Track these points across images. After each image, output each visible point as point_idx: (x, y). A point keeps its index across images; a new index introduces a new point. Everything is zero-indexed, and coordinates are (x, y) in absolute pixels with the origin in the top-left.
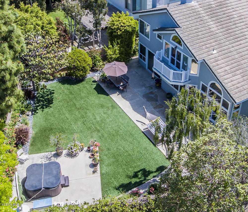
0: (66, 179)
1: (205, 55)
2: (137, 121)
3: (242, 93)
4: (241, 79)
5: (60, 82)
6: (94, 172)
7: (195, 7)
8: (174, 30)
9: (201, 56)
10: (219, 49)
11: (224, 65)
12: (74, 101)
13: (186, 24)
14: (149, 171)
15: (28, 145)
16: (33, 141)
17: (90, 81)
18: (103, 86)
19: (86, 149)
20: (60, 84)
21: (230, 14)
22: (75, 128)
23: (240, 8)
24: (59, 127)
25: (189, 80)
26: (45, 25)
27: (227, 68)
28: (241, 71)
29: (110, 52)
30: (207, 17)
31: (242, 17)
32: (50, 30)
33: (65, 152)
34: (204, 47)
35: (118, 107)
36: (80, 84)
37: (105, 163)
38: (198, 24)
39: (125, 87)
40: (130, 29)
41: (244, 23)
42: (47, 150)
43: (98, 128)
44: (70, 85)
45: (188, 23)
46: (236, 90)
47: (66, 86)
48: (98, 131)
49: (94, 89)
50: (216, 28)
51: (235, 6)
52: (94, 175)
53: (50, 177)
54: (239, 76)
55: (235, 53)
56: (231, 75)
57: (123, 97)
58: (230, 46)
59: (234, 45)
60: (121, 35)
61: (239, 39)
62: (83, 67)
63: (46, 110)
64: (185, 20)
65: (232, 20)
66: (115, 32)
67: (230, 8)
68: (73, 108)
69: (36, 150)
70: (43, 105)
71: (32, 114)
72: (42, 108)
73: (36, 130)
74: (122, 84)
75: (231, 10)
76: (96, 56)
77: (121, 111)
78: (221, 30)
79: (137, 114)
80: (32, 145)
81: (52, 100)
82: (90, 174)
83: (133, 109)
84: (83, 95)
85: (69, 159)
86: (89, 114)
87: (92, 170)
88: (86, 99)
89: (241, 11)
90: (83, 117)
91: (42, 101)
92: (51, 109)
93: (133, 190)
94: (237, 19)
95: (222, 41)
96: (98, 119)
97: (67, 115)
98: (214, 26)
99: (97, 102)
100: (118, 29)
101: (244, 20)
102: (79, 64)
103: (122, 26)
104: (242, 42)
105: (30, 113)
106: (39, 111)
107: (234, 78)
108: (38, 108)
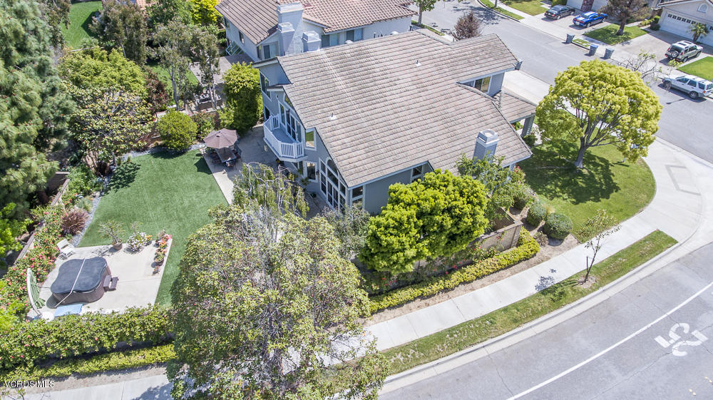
0: (115, 280)
1: (317, 122)
3: (361, 174)
4: (364, 156)
5: (152, 155)
6: (154, 273)
7: (321, 57)
8: (282, 87)
9: (312, 123)
10: (341, 115)
11: (343, 136)
12: (162, 180)
13: (300, 79)
15: (81, 234)
16: (90, 231)
17: (192, 155)
18: (208, 161)
19: (154, 242)
20: (152, 157)
21: (369, 67)
22: (150, 215)
23: (388, 59)
24: (131, 213)
25: (305, 155)
26: (124, 77)
27: (346, 140)
28: (366, 144)
29: (223, 116)
30: (334, 71)
31: (388, 71)
32: (131, 84)
33: (125, 246)
34: (319, 111)
35: (218, 189)
36: (178, 159)
37: (174, 262)
38: (319, 79)
39: (234, 162)
40: (250, 86)
41: (388, 80)
42: (105, 242)
43: (182, 216)
44: (165, 158)
45: (304, 78)
46: (353, 171)
47: (159, 159)
48: (180, 220)
49: (196, 164)
50: (344, 86)
51: (381, 56)
52: (154, 277)
53: (88, 277)
54: (363, 151)
55: (363, 119)
56: (350, 149)
57: (229, 176)
58: (360, 110)
59: (364, 109)
60: (238, 94)
61: (374, 101)
62: (181, 135)
63: (121, 190)
64: (300, 74)
65: (371, 76)
66: (231, 89)
67: (372, 58)
68: (158, 190)
69: (90, 242)
70: (120, 184)
71: (101, 195)
72: (118, 187)
73: (98, 216)
74: (230, 159)
75: (373, 62)
76: (206, 121)
77: (220, 195)
78: (352, 89)
80: (86, 235)
81: (134, 177)
82: (148, 275)
84: (177, 172)
85: (129, 255)
86: (176, 197)
87: (153, 270)
88: (180, 178)
89: (388, 63)
90: (166, 201)
91: (120, 178)
92: (129, 189)
94: (380, 73)
95: (349, 104)
96: (186, 203)
97: (147, 198)
98: (341, 83)
99: (193, 181)
100: (235, 85)
101: (388, 76)
102: (174, 130)
103: (239, 81)
104: (378, 105)
105: (98, 194)
106: (111, 192)
107: (354, 154)
108: (112, 187)
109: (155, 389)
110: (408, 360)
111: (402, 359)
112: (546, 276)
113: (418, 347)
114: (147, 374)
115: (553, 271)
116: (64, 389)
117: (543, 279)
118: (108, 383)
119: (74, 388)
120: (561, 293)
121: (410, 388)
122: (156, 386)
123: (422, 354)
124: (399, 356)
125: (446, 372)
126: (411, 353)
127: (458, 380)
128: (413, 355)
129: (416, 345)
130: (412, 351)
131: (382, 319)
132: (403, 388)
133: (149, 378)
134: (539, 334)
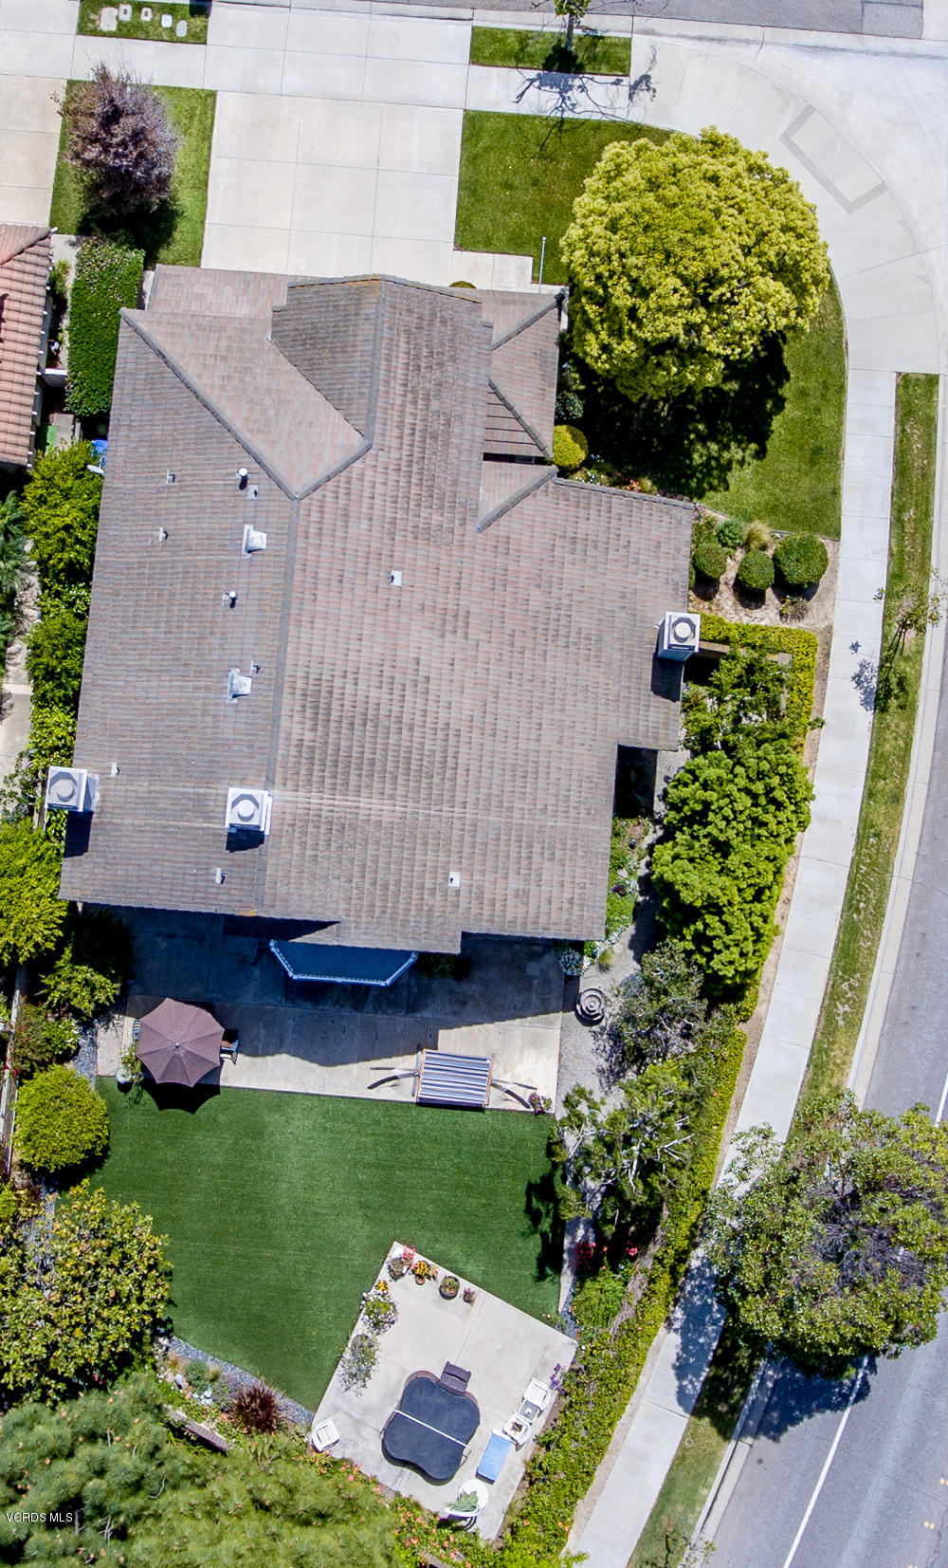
2: (371, 1087)
14: (543, 1178)
52: (476, 1304)
71: (168, 1335)
79: (345, 1067)
82: (469, 1311)
83: (321, 1064)
87: (459, 1299)
93: (565, 1248)
109: (678, 1359)
110: (854, 1001)
111: (847, 1008)
112: (857, 670)
113: (844, 972)
114: (649, 1365)
115: (855, 647)
116: (604, 1483)
117: (858, 679)
118: (630, 1421)
119: (611, 1470)
120: (901, 683)
121: (887, 1025)
122: (675, 1357)
123: (858, 975)
124: (841, 1009)
125: (898, 959)
126: (847, 988)
127: (918, 955)
128: (851, 987)
129: (840, 973)
130: (845, 986)
131: (769, 988)
132: (882, 1034)
133: (657, 1364)
134: (930, 781)
